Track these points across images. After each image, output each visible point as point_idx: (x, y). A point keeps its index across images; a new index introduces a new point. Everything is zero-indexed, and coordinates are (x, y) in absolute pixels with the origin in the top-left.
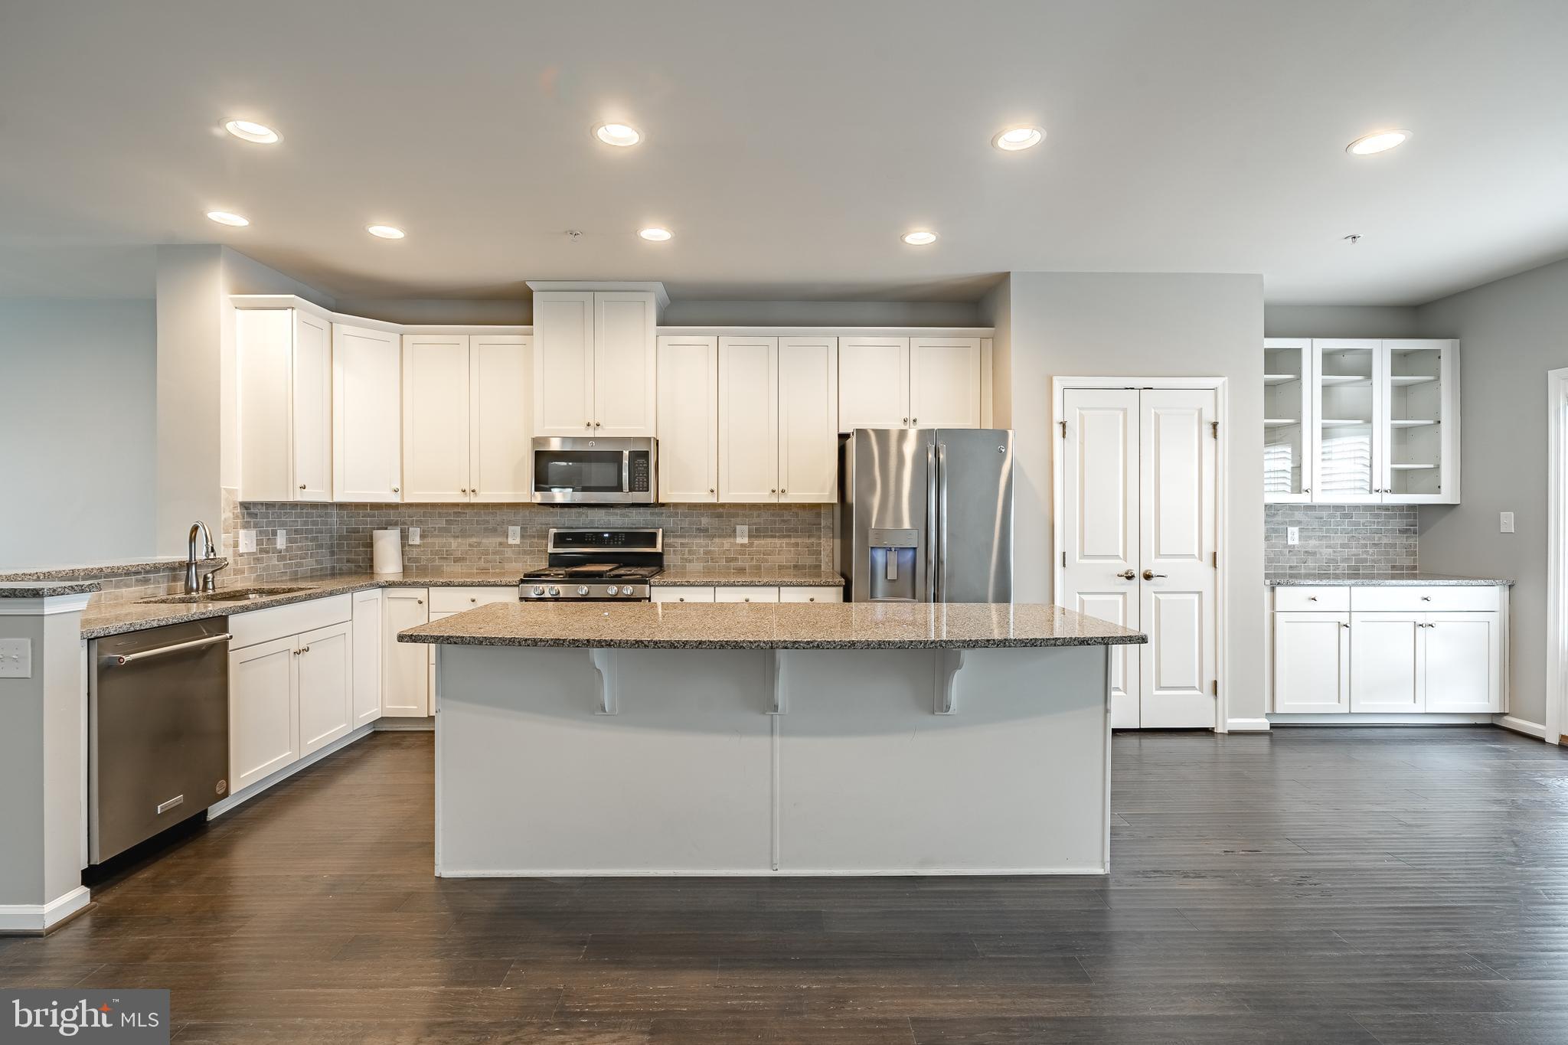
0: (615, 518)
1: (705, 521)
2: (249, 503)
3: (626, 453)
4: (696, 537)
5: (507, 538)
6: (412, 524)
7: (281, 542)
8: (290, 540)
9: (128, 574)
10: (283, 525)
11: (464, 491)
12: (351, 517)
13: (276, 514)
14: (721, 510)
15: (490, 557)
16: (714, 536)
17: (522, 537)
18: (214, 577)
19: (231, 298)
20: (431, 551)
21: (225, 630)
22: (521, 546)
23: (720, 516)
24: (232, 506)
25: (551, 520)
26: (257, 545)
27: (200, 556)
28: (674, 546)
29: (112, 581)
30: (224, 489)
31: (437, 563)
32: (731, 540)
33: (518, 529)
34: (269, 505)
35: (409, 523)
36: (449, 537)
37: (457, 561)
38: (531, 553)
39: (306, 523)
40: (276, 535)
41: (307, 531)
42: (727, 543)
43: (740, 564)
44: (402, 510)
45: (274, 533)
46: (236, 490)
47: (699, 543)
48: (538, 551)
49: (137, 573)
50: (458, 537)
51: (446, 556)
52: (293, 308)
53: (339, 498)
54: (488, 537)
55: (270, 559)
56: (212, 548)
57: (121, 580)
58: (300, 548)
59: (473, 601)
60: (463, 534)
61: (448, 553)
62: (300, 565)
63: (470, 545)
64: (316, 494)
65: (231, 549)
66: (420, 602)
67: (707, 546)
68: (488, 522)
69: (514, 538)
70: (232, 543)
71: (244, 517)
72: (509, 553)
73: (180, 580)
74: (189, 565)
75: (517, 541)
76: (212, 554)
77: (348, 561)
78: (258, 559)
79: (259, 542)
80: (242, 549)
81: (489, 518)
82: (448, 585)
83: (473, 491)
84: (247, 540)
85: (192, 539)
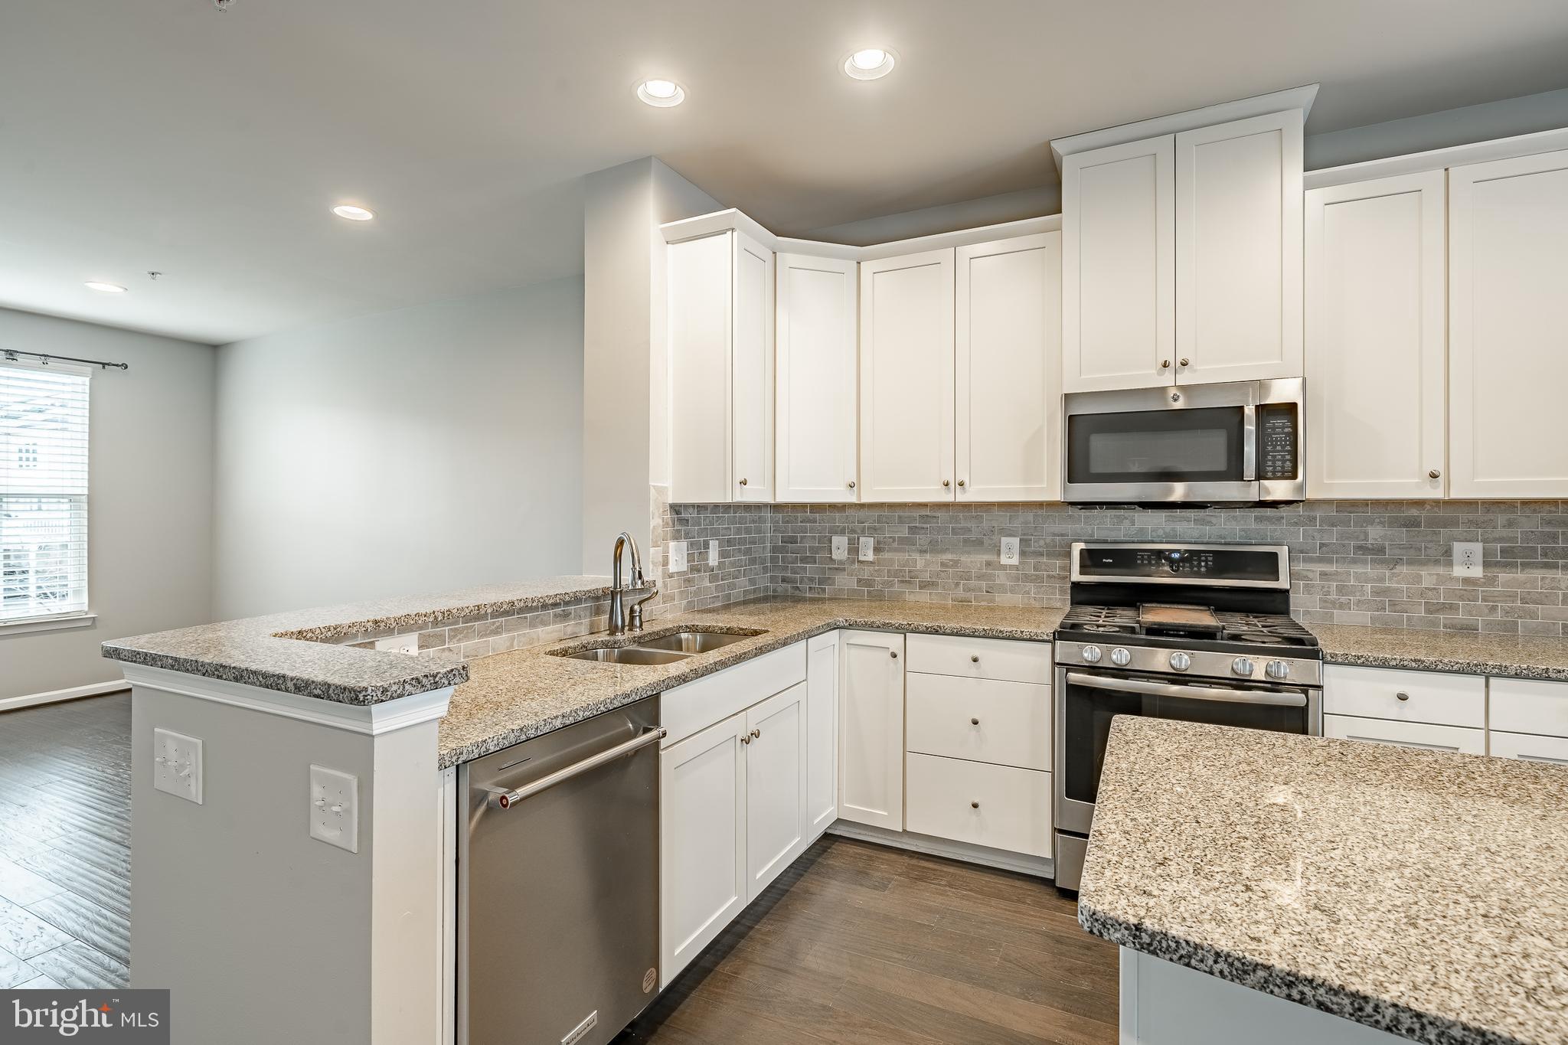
0: (1185, 525)
1: (1375, 533)
2: (680, 505)
3: (1250, 411)
4: (1354, 561)
5: (999, 554)
6: (863, 532)
7: (713, 558)
8: (723, 554)
9: (545, 607)
10: (715, 534)
11: (947, 485)
12: (788, 522)
13: (708, 520)
14: (1414, 512)
15: (973, 583)
16: (1397, 562)
17: (1023, 553)
18: (641, 610)
19: (662, 229)
20: (889, 571)
21: (656, 721)
22: (1021, 567)
23: (1412, 523)
24: (661, 510)
25: (1069, 528)
26: (688, 562)
27: (627, 578)
28: (1306, 578)
29: (526, 618)
30: (654, 486)
31: (896, 588)
32: (1441, 570)
33: (1015, 541)
34: (701, 508)
35: (859, 531)
36: (913, 551)
37: (925, 586)
38: (1038, 579)
39: (738, 531)
40: (709, 548)
41: (742, 541)
42: (1428, 576)
43: (1461, 616)
44: (849, 512)
45: (706, 545)
46: (666, 487)
47: (1364, 575)
48: (1048, 576)
49: (555, 605)
50: (925, 552)
51: (908, 579)
52: (733, 229)
53: (782, 498)
54: (969, 553)
55: (702, 579)
56: (640, 572)
57: (537, 617)
58: (733, 564)
59: (975, 660)
60: (934, 548)
61: (913, 574)
62: (732, 586)
63: (943, 564)
64: (756, 493)
65: (660, 568)
66: (894, 656)
67: (1382, 580)
68: (969, 530)
69: (1010, 557)
70: (661, 560)
71: (674, 524)
72: (1001, 578)
73: (604, 612)
74: (613, 594)
75: (1015, 560)
76: (639, 582)
77: (784, 580)
78: (688, 581)
79: (690, 558)
80: (672, 568)
81: (972, 524)
82: (935, 632)
83: (961, 484)
84: (677, 556)
85: (618, 558)
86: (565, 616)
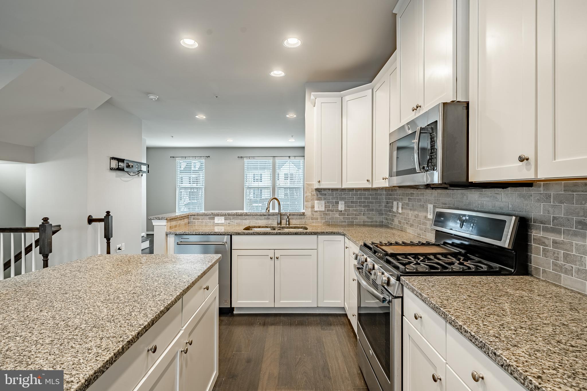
2: (321, 189)
5: (427, 213)
6: (399, 200)
7: (342, 207)
8: (347, 205)
10: (342, 199)
13: (338, 194)
15: (421, 226)
20: (404, 218)
24: (311, 190)
25: (447, 200)
26: (325, 208)
33: (432, 206)
34: (333, 190)
37: (411, 226)
39: (360, 198)
40: (339, 204)
41: (361, 202)
45: (337, 203)
46: (313, 183)
51: (408, 222)
52: (316, 99)
54: (421, 211)
55: (334, 214)
58: (355, 210)
60: (413, 208)
61: (409, 220)
62: (355, 218)
63: (415, 216)
65: (309, 209)
68: (421, 200)
69: (430, 214)
70: (310, 206)
71: (317, 195)
72: (428, 225)
75: (431, 216)
78: (326, 214)
79: (327, 207)
80: (316, 209)
81: (422, 197)
84: (319, 206)
86: (268, 219)
